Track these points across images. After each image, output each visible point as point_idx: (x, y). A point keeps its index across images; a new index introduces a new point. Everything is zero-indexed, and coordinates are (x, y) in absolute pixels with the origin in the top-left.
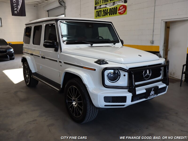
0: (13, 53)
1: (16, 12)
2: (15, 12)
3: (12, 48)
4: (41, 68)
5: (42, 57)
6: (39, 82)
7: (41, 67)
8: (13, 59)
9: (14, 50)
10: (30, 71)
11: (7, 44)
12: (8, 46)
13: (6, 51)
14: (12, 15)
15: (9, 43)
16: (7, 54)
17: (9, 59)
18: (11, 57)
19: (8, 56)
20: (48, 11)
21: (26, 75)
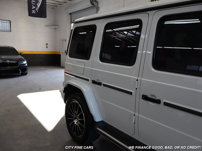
0: (26, 66)
3: (25, 60)
5: (145, 98)
7: (133, 119)
8: (26, 74)
9: (27, 63)
11: (17, 54)
12: (20, 57)
13: (17, 64)
14: (29, 16)
15: (21, 53)
16: (19, 68)
17: (20, 74)
18: (23, 71)
19: (20, 70)
20: (70, 14)
21: (74, 119)
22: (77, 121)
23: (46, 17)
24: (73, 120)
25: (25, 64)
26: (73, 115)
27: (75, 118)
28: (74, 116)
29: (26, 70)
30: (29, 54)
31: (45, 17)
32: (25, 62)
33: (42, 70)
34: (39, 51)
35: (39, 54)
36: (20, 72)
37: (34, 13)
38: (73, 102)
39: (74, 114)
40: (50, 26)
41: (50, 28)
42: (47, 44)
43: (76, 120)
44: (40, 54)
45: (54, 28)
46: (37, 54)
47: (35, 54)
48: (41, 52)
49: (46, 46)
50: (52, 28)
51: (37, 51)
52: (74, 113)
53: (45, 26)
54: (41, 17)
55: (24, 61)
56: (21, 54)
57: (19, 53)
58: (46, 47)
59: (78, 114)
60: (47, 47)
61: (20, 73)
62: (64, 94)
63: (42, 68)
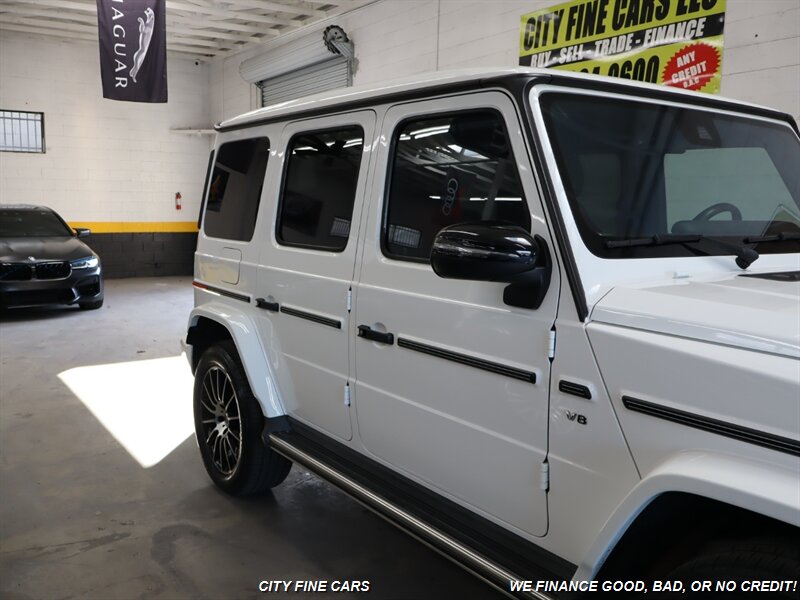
0: (97, 276)
1: (123, 82)
2: (120, 83)
3: (93, 253)
4: (347, 403)
5: (366, 333)
6: (296, 469)
7: (346, 395)
8: (97, 305)
10: (252, 405)
11: (67, 232)
12: (74, 243)
13: (64, 269)
14: (104, 97)
15: (78, 231)
16: (71, 281)
17: (77, 306)
18: (88, 296)
19: (73, 290)
20: (260, 84)
21: (215, 420)
22: (225, 427)
23: (166, 101)
24: (215, 426)
25: (94, 269)
26: (214, 409)
27: (221, 419)
28: (217, 412)
29: (98, 291)
30: (112, 234)
31: (162, 98)
32: (93, 262)
33: (160, 290)
34: (149, 220)
35: (150, 233)
36: (74, 297)
37: (125, 86)
38: (212, 371)
39: (218, 407)
40: (190, 129)
41: (190, 135)
42: (178, 196)
43: (223, 423)
44: (153, 233)
45: (204, 135)
46: (140, 233)
47: (133, 234)
48: (157, 224)
49: (177, 202)
50: (196, 135)
51: (143, 220)
52: (216, 403)
53: (172, 129)
54: (148, 99)
55: (89, 256)
56: (80, 234)
57: (75, 232)
58: (175, 207)
59: (225, 403)
60: (178, 207)
61: (76, 302)
62: (190, 347)
63: (160, 284)
